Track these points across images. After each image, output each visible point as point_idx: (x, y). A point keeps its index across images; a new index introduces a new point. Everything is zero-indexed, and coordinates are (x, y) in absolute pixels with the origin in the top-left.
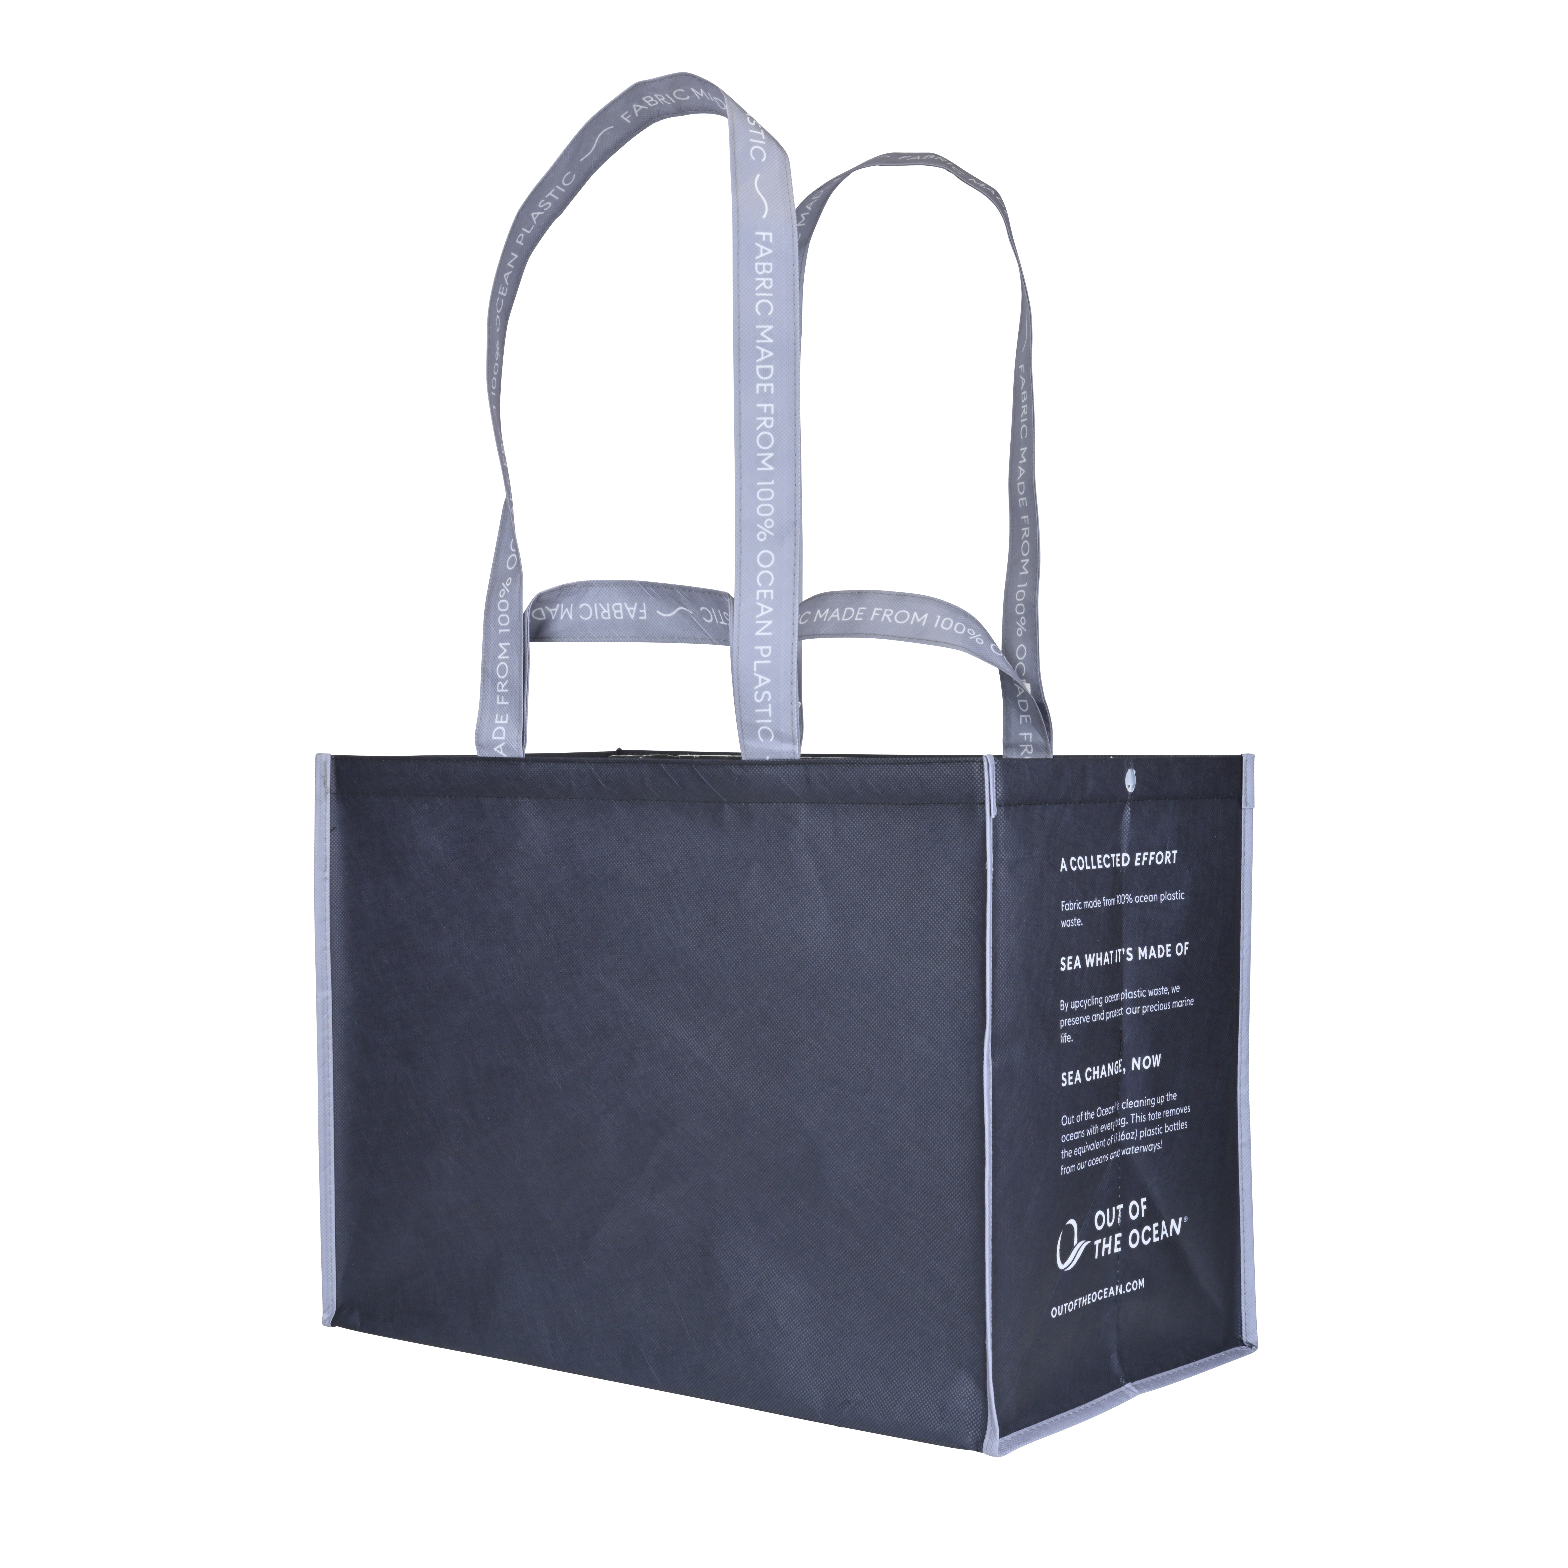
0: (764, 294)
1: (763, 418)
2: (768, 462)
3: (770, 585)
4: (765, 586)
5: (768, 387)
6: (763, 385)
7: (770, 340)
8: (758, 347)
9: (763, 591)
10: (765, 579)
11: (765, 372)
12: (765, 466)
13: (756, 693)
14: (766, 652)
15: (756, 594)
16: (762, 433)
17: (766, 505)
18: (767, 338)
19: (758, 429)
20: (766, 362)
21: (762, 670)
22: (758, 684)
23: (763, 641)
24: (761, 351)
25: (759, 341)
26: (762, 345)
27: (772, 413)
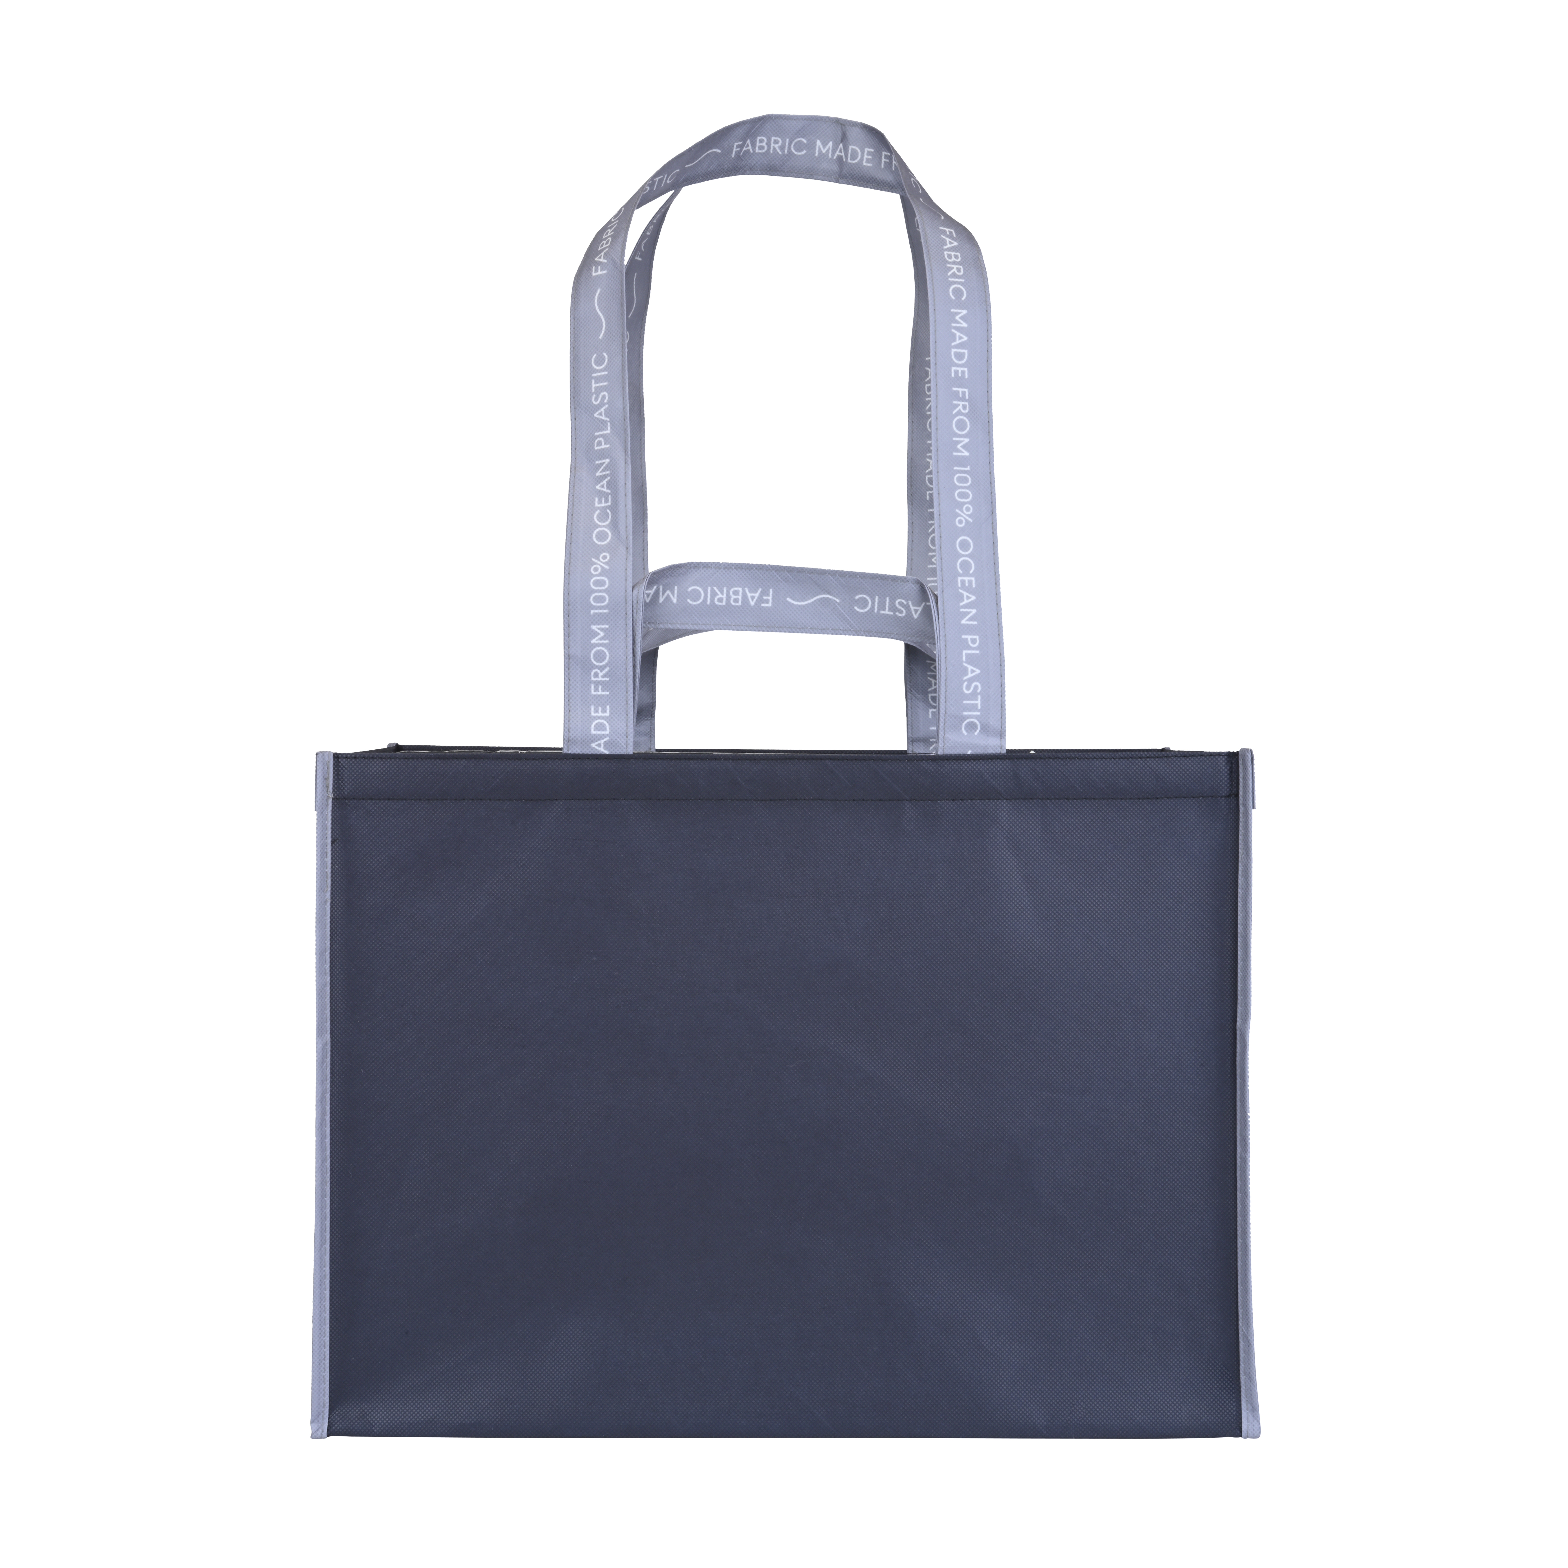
0: (957, 280)
1: (959, 403)
2: (963, 447)
3: (971, 572)
4: (966, 573)
5: (962, 371)
6: (958, 369)
7: (965, 325)
8: (953, 331)
9: (964, 578)
10: (965, 566)
11: (960, 356)
12: (960, 451)
13: (966, 683)
14: (974, 641)
15: (957, 581)
16: (958, 418)
17: (964, 490)
18: (962, 322)
19: (954, 412)
20: (961, 346)
21: (971, 659)
22: (967, 674)
23: (969, 630)
24: (956, 334)
25: (953, 325)
26: (957, 329)
27: (967, 398)
